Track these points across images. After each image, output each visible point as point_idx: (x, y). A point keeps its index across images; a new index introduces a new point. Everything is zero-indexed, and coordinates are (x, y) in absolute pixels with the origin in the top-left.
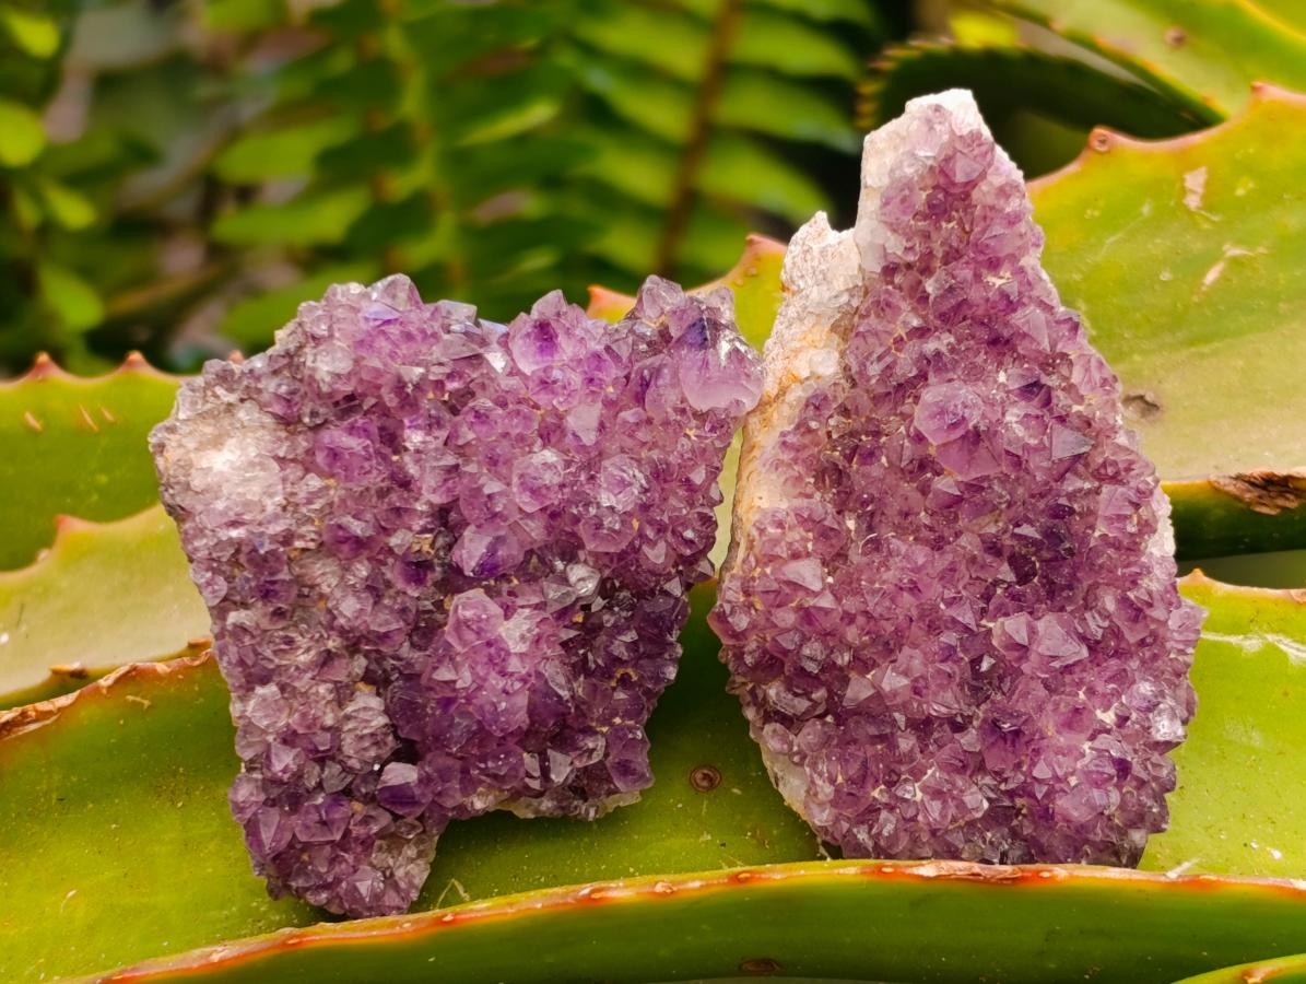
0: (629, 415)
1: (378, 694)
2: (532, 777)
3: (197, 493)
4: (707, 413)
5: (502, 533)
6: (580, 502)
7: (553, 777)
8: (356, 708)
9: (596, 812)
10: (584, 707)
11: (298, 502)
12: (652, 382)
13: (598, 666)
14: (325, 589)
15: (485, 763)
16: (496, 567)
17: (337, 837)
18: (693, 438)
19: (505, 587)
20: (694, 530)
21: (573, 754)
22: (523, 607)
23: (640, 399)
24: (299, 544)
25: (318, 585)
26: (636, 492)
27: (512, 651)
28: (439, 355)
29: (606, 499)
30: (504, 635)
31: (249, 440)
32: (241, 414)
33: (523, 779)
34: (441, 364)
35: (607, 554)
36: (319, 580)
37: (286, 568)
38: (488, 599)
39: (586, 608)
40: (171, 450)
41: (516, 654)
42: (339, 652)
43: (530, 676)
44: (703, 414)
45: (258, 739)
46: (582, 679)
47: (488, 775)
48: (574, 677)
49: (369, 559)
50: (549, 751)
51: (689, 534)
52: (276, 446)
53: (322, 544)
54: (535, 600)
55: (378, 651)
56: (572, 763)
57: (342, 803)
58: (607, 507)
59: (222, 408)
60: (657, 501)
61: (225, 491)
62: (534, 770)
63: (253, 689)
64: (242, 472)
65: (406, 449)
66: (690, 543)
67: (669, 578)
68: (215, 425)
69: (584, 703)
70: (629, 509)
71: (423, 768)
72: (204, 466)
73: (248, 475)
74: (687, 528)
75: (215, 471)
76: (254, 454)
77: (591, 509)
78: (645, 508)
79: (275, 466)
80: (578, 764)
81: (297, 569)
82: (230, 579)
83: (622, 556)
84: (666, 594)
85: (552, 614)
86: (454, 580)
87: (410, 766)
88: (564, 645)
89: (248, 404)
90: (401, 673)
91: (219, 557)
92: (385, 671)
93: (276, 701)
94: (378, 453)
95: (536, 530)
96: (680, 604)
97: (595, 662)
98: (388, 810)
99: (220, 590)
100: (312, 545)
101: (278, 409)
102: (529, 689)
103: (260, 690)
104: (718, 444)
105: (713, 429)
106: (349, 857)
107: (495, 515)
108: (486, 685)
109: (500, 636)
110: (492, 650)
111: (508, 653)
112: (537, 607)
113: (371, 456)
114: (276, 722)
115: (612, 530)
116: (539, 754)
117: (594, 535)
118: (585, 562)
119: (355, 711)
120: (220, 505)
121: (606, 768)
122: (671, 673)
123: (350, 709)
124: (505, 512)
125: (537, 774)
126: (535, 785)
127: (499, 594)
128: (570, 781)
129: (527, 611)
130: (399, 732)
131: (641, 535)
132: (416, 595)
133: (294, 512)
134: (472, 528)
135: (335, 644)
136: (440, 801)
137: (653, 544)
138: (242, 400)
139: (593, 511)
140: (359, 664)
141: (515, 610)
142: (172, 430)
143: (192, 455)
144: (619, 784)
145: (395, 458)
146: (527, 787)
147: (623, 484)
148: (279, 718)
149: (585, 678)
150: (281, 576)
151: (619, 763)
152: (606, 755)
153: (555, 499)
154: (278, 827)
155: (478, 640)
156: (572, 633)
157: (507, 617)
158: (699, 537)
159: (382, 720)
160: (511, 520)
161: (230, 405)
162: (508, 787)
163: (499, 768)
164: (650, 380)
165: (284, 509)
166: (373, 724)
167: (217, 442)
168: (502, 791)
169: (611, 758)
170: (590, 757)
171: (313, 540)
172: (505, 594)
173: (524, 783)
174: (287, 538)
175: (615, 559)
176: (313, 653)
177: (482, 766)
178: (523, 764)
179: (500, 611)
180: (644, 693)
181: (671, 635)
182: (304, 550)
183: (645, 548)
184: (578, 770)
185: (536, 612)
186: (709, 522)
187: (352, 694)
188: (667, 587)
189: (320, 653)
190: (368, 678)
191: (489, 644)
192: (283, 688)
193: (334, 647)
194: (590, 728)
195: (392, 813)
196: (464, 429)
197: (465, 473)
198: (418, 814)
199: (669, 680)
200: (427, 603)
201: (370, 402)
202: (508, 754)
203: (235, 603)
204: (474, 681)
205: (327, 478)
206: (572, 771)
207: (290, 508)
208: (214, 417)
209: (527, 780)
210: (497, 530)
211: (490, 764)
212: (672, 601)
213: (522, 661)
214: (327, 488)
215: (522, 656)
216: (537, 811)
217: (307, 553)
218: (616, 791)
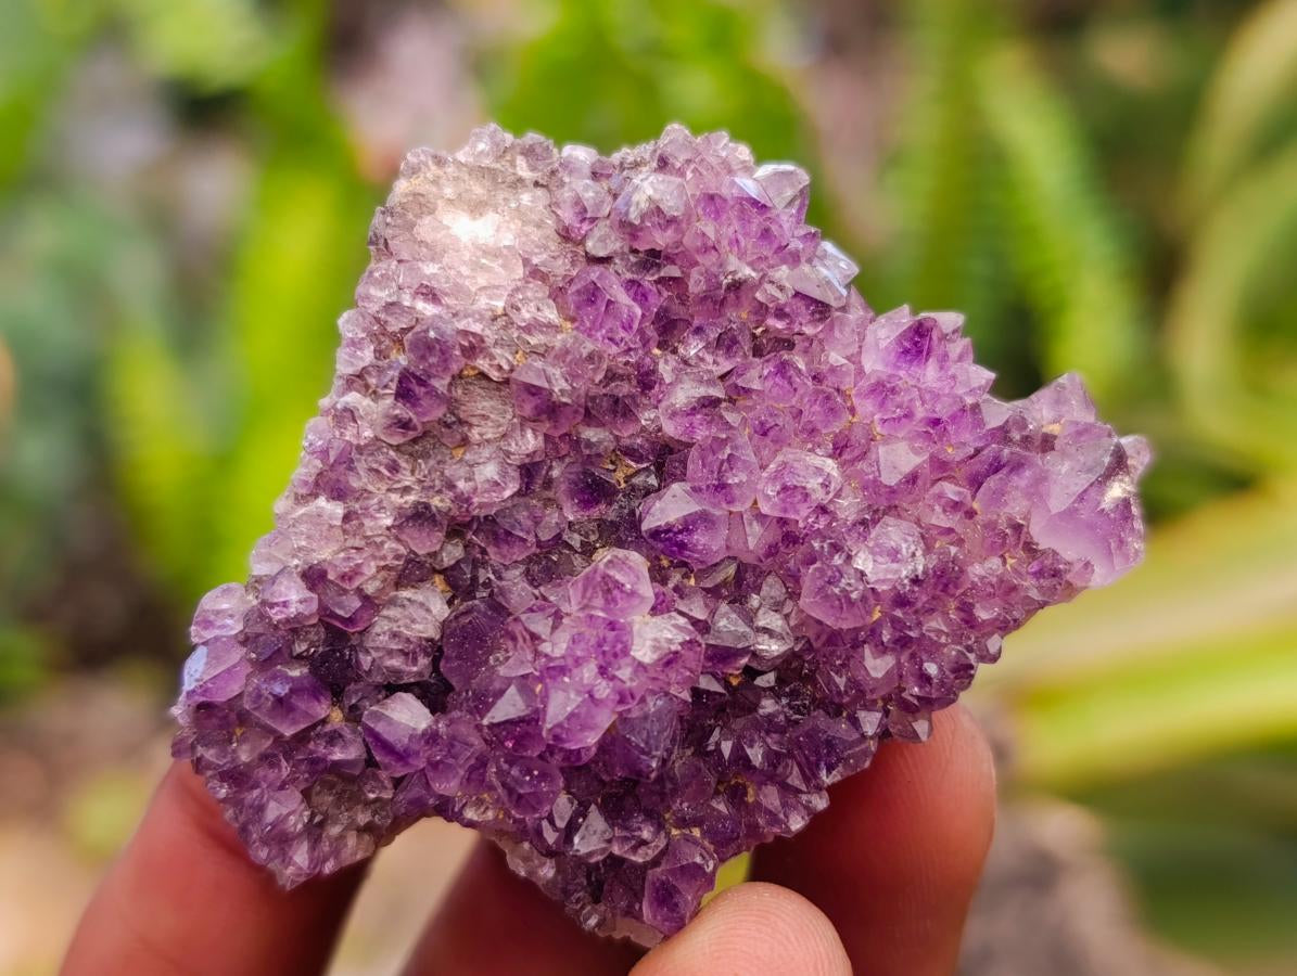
0: (951, 490)
1: (450, 603)
2: (552, 822)
3: (415, 241)
4: (1043, 552)
5: (717, 512)
6: (831, 538)
7: (576, 840)
8: (413, 598)
9: (599, 925)
10: (669, 786)
11: (515, 320)
12: (1005, 471)
13: (718, 750)
14: (475, 434)
15: (511, 766)
16: (682, 546)
17: (288, 732)
18: (1008, 566)
19: (676, 578)
20: (940, 668)
21: (618, 832)
22: (682, 613)
23: (976, 483)
24: (482, 364)
25: (471, 425)
26: (904, 573)
27: (632, 653)
28: (784, 276)
29: (863, 562)
30: (636, 628)
31: (512, 226)
32: (526, 198)
33: (541, 819)
34: (781, 288)
35: (819, 622)
36: (474, 421)
37: (448, 380)
38: (647, 575)
39: (750, 673)
40: (422, 178)
41: (634, 659)
42: (438, 517)
43: (633, 697)
44: (1036, 551)
45: (281, 556)
46: (689, 752)
47: (504, 785)
48: (684, 741)
49: (547, 437)
50: (593, 807)
51: (932, 669)
52: (536, 250)
53: (507, 382)
54: (700, 614)
55: (484, 552)
56: (609, 841)
57: (322, 699)
58: (856, 569)
59: (511, 179)
60: (919, 605)
61: (446, 260)
62: (562, 818)
63: (316, 496)
64: (479, 253)
65: (675, 351)
66: (925, 679)
67: (870, 706)
68: (489, 191)
69: (672, 779)
70: (881, 588)
71: (437, 722)
72: (445, 222)
73: (484, 261)
74: (933, 661)
75: (451, 231)
76: (507, 243)
77: (836, 557)
78: (901, 601)
79: (520, 272)
80: (616, 850)
81: (460, 391)
82: (380, 354)
83: (834, 637)
84: (854, 722)
85: (708, 646)
86: (624, 532)
87: (427, 711)
88: (697, 693)
89: (539, 192)
90: (491, 595)
91: (386, 322)
92: (474, 579)
93: (331, 527)
94: (641, 331)
95: (755, 538)
96: (863, 746)
97: (718, 744)
98: (367, 746)
99: (362, 358)
100: (495, 375)
101: (568, 215)
102: (620, 714)
103: (322, 502)
104: (1034, 594)
105: (1039, 574)
106: (286, 769)
107: (721, 487)
108: (575, 671)
109: (631, 624)
110: (611, 635)
111: (626, 652)
112: (695, 622)
113: (631, 327)
114: (314, 550)
115: (846, 593)
116: (580, 804)
117: (821, 589)
118: (787, 617)
119: (409, 600)
120: (430, 269)
121: (644, 879)
122: (797, 823)
123: (405, 594)
124: (737, 492)
125: (561, 824)
126: (551, 837)
127: (664, 581)
128: (593, 860)
129: (682, 621)
130: (442, 664)
131: (874, 631)
132: (571, 518)
133: (505, 328)
134: (687, 486)
135: (440, 505)
136: (430, 775)
137: (882, 649)
138: (537, 184)
139: (838, 560)
140: (452, 553)
141: (669, 611)
142: (439, 162)
143: (440, 203)
144: (646, 911)
145: (657, 351)
146: (539, 832)
147: (894, 555)
148: (321, 548)
149: (693, 754)
150: (436, 383)
151: (663, 883)
152: (655, 862)
153: (802, 516)
154: (228, 669)
155: (603, 610)
156: (716, 687)
157: (654, 611)
158: (942, 681)
159: (432, 632)
160: (736, 508)
161: (521, 180)
162: (518, 816)
163: (522, 784)
164: (1004, 466)
165: (495, 319)
166: (417, 626)
167: (477, 208)
168: (508, 815)
169: (659, 870)
170: (634, 849)
171: (500, 368)
172: (671, 585)
173: (540, 826)
174: (474, 347)
175: (824, 638)
176: (411, 498)
177: (506, 767)
178: (552, 802)
179: (651, 601)
180: (748, 826)
181: (829, 771)
182: (483, 376)
183: (867, 651)
184: (611, 856)
185: (690, 627)
186: (964, 672)
187: (422, 581)
188: (862, 715)
189: (417, 504)
190: (450, 574)
191: (612, 626)
192: (347, 518)
193: (436, 507)
194: (660, 816)
195: (368, 751)
196: (754, 373)
197: (721, 417)
198: (398, 775)
199: (788, 830)
200: (576, 536)
201: (673, 271)
202: (544, 776)
203: (367, 386)
204: (563, 657)
205: (565, 319)
206: (604, 850)
207: (501, 322)
208: (494, 179)
209: (545, 823)
210: (715, 505)
211: (515, 772)
212: (856, 736)
213: (635, 672)
214: (557, 329)
215: (640, 667)
216: (531, 872)
217: (484, 383)
218: (638, 917)
